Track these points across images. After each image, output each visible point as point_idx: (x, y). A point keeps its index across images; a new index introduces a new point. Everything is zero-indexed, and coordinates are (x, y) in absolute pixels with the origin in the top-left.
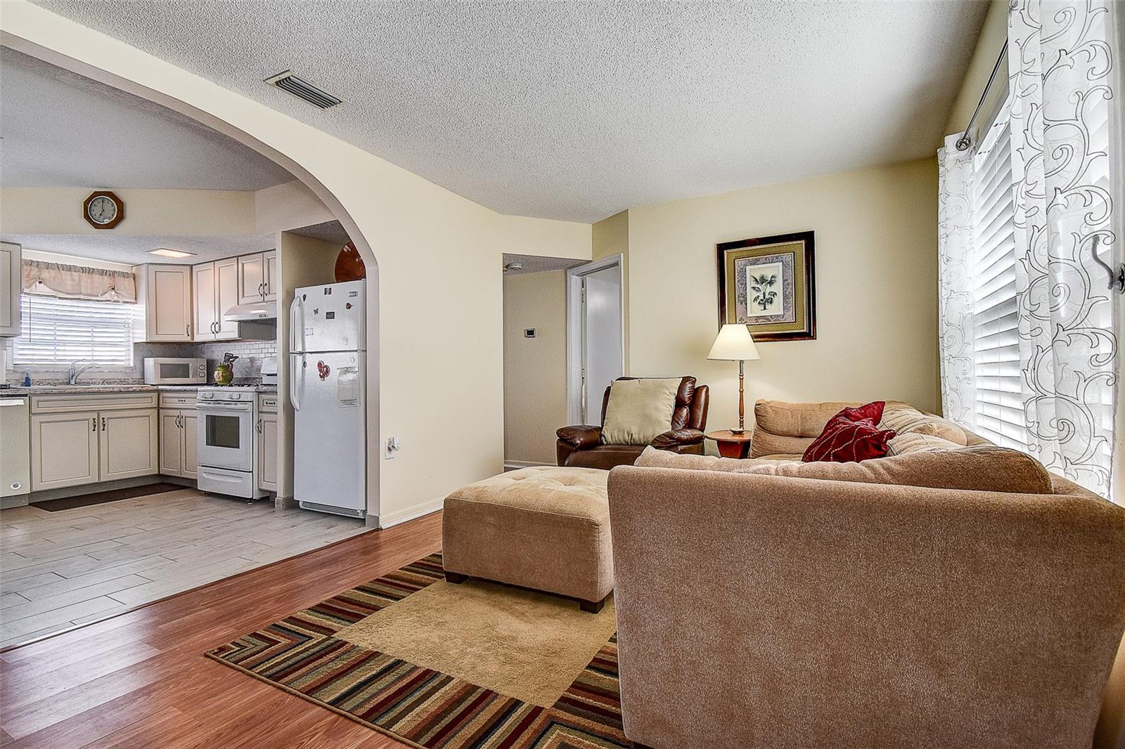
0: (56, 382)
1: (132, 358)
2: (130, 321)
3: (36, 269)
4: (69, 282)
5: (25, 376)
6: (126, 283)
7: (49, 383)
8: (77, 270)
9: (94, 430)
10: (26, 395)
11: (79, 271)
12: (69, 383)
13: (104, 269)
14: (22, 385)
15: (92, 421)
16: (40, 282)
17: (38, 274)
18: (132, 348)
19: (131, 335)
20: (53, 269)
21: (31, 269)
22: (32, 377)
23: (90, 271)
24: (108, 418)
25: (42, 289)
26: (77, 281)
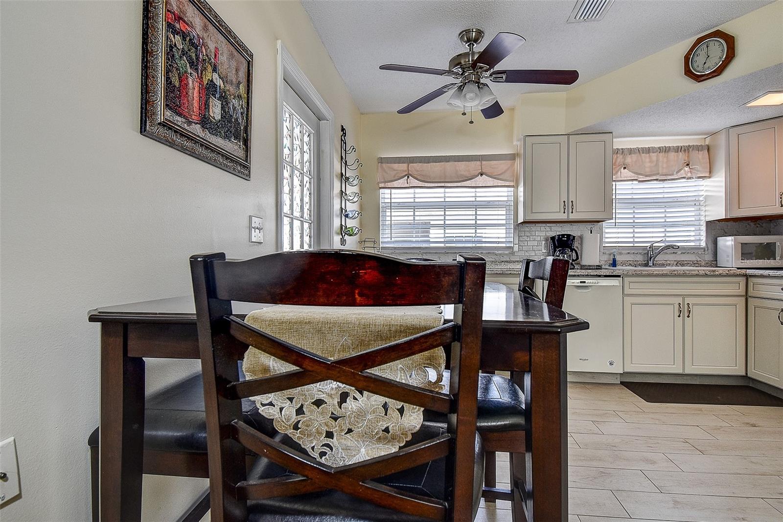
0: (636, 263)
1: (704, 238)
2: (701, 199)
3: (621, 156)
4: (648, 165)
5: (612, 257)
6: (700, 157)
7: (630, 265)
8: (655, 151)
9: (679, 316)
10: (619, 276)
11: (657, 151)
12: (647, 265)
13: (679, 145)
14: (609, 266)
15: (677, 306)
16: (625, 168)
17: (622, 160)
18: (704, 228)
19: (703, 213)
20: (635, 153)
21: (617, 157)
22: (618, 258)
23: (666, 150)
24: (693, 305)
25: (626, 173)
26: (655, 163)
